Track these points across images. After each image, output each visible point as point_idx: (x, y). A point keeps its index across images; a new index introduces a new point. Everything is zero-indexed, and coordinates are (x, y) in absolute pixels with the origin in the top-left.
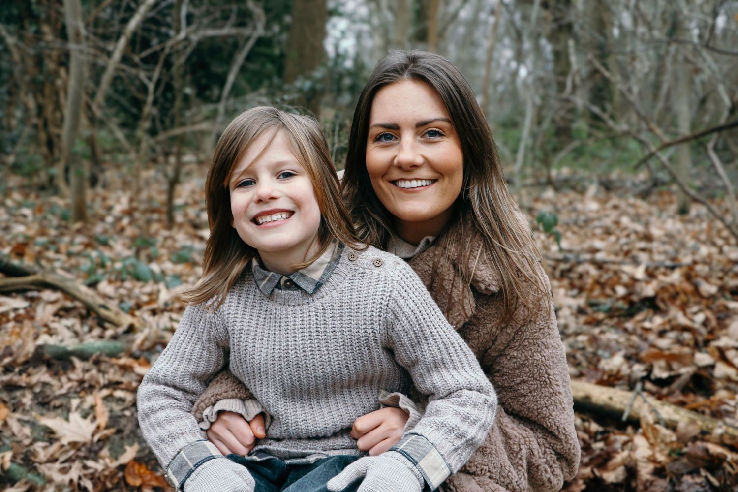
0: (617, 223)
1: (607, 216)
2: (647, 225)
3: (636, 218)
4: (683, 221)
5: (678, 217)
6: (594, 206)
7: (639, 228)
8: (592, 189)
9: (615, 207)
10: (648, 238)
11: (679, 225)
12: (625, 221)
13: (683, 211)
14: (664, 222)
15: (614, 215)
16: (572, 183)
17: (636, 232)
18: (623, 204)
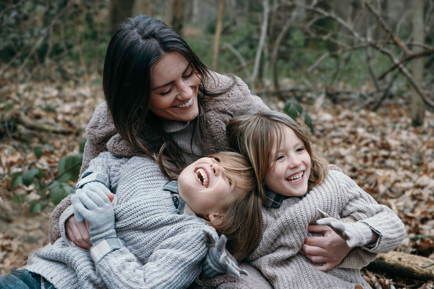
0: (354, 133)
1: (343, 126)
2: (383, 135)
3: (371, 129)
4: (417, 133)
5: (411, 128)
6: (328, 117)
7: (377, 138)
8: (320, 101)
9: (350, 118)
10: (386, 147)
11: (413, 137)
12: (361, 131)
13: (417, 123)
14: (399, 133)
15: (349, 126)
16: (298, 94)
17: (374, 142)
18: (356, 116)
